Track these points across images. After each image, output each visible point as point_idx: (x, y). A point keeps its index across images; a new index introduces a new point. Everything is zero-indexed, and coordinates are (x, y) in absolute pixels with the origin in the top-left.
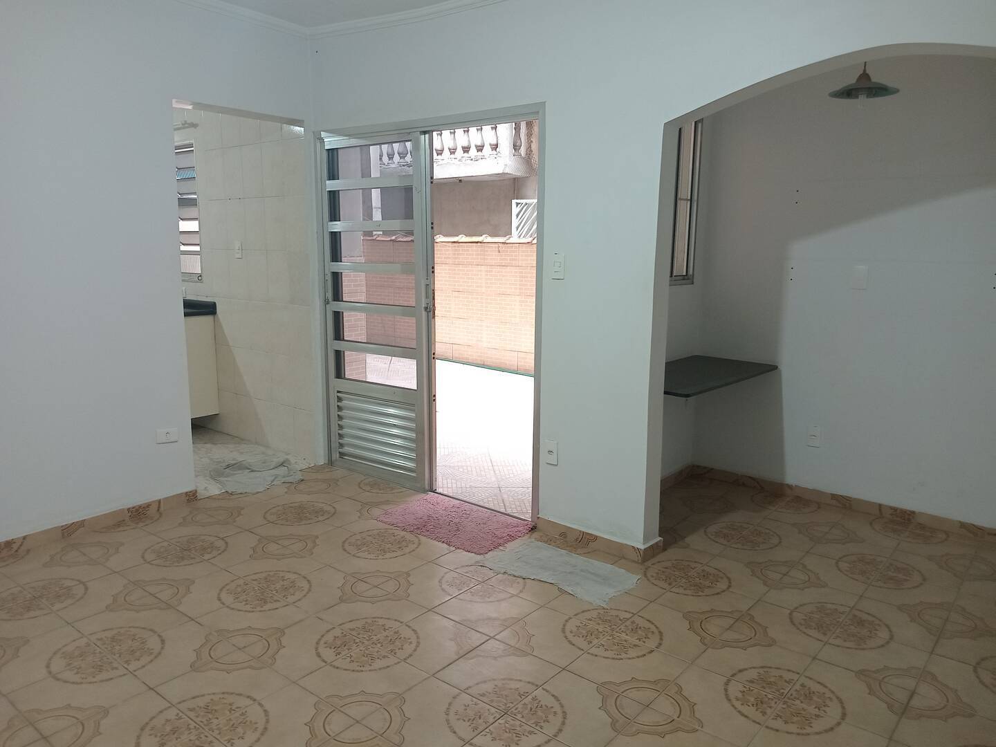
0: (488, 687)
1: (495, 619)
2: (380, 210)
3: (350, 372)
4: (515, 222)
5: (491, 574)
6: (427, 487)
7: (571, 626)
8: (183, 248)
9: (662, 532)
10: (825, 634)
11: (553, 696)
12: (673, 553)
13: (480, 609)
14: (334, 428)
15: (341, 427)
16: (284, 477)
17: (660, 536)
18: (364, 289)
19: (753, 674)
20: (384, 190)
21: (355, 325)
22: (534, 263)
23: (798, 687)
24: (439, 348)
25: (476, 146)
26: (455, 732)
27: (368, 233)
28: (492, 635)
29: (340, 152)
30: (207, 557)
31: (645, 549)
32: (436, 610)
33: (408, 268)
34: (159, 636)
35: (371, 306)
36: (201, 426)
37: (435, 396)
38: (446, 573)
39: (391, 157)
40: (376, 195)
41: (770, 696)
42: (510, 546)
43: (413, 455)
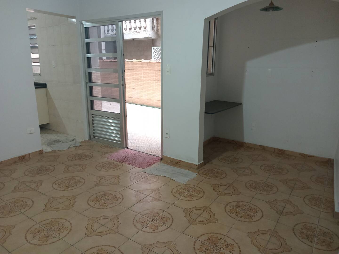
0: (147, 212)
1: (149, 189)
2: (105, 50)
3: (96, 108)
4: (153, 55)
5: (147, 175)
6: (125, 147)
7: (174, 191)
8: (33, 64)
9: (204, 159)
10: (257, 190)
11: (169, 213)
12: (207, 166)
13: (144, 186)
14: (91, 127)
15: (94, 127)
16: (74, 144)
17: (203, 160)
18: (100, 78)
19: (233, 204)
20: (106, 42)
21: (97, 91)
22: (160, 69)
23: (248, 207)
24: (127, 99)
25: (139, 27)
26: (136, 227)
27: (101, 58)
28: (148, 195)
29: (90, 28)
30: (48, 173)
31: (199, 165)
32: (129, 187)
33: (116, 71)
34: (32, 200)
35: (103, 84)
36: (43, 128)
37: (126, 115)
38: (132, 175)
39: (108, 31)
40: (103, 44)
41: (239, 210)
42: (154, 165)
43: (119, 136)
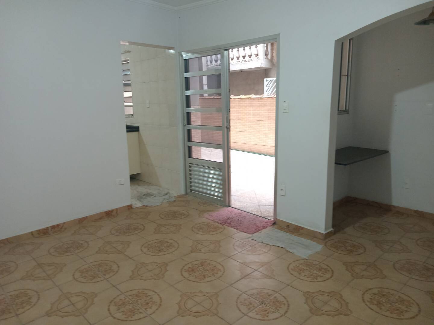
0: (254, 291)
1: (258, 262)
2: (207, 85)
3: (194, 155)
4: (266, 88)
5: (255, 242)
6: (227, 204)
7: (291, 267)
8: (125, 104)
9: (334, 226)
10: (410, 274)
11: (283, 296)
12: (338, 236)
13: (251, 258)
14: (188, 179)
15: (191, 179)
16: (167, 199)
17: (333, 228)
18: (200, 119)
19: (375, 291)
20: (209, 77)
21: (197, 135)
22: (275, 106)
23: (397, 297)
24: (232, 145)
25: (249, 56)
26: (240, 310)
27: (202, 95)
28: (256, 269)
29: (190, 60)
30: (136, 232)
31: (326, 234)
32: (232, 257)
33: (219, 110)
34: (117, 265)
35: (203, 127)
36: (134, 178)
37: (230, 165)
38: (236, 242)
39: (211, 62)
40: (205, 79)
41: (384, 301)
42: (264, 231)
43: (221, 191)
